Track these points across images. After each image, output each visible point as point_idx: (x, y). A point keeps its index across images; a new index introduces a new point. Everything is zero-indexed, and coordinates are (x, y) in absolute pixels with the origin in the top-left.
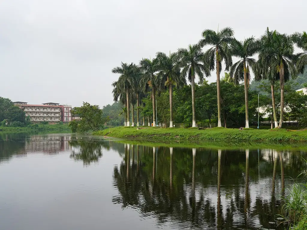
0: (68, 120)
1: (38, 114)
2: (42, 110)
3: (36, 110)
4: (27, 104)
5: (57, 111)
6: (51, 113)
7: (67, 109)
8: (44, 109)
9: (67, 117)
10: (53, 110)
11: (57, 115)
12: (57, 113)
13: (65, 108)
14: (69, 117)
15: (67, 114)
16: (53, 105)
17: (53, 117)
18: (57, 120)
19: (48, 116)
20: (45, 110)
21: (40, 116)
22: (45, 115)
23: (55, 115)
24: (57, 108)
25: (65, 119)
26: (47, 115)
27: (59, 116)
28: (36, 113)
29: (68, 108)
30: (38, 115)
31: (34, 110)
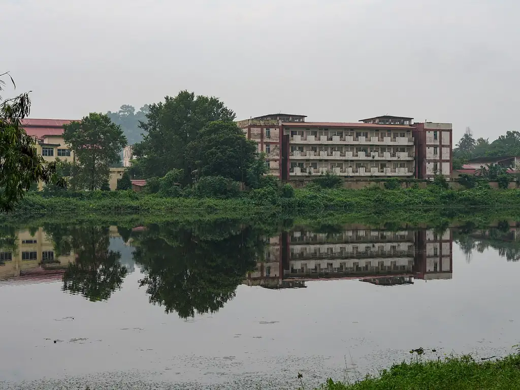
0: (441, 170)
1: (339, 152)
2: (350, 140)
3: (331, 139)
4: (306, 120)
5: (403, 141)
6: (383, 148)
7: (435, 135)
8: (358, 135)
9: (435, 161)
10: (387, 141)
11: (404, 156)
12: (402, 149)
13: (430, 130)
14: (441, 161)
15: (435, 153)
16: (390, 124)
17: (389, 161)
18: (403, 172)
19: (370, 158)
20: (362, 140)
21: (343, 158)
22: (362, 156)
23: (394, 155)
24: (402, 132)
25: (429, 169)
26: (367, 156)
27: (410, 159)
28: (334, 147)
29: (441, 131)
30: (336, 156)
31: (324, 140)
